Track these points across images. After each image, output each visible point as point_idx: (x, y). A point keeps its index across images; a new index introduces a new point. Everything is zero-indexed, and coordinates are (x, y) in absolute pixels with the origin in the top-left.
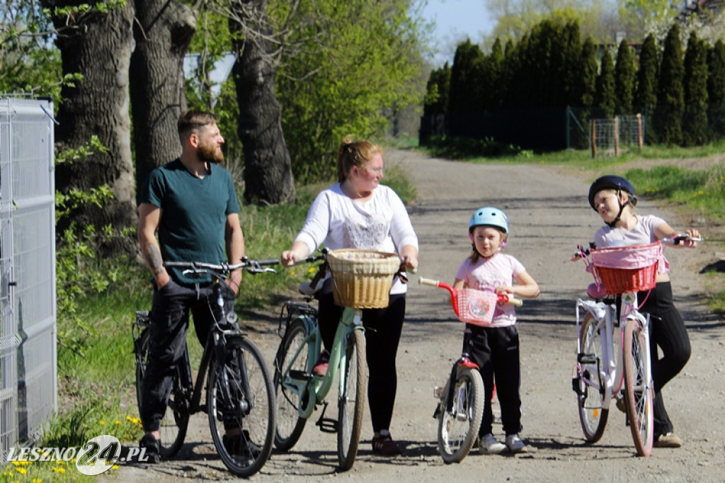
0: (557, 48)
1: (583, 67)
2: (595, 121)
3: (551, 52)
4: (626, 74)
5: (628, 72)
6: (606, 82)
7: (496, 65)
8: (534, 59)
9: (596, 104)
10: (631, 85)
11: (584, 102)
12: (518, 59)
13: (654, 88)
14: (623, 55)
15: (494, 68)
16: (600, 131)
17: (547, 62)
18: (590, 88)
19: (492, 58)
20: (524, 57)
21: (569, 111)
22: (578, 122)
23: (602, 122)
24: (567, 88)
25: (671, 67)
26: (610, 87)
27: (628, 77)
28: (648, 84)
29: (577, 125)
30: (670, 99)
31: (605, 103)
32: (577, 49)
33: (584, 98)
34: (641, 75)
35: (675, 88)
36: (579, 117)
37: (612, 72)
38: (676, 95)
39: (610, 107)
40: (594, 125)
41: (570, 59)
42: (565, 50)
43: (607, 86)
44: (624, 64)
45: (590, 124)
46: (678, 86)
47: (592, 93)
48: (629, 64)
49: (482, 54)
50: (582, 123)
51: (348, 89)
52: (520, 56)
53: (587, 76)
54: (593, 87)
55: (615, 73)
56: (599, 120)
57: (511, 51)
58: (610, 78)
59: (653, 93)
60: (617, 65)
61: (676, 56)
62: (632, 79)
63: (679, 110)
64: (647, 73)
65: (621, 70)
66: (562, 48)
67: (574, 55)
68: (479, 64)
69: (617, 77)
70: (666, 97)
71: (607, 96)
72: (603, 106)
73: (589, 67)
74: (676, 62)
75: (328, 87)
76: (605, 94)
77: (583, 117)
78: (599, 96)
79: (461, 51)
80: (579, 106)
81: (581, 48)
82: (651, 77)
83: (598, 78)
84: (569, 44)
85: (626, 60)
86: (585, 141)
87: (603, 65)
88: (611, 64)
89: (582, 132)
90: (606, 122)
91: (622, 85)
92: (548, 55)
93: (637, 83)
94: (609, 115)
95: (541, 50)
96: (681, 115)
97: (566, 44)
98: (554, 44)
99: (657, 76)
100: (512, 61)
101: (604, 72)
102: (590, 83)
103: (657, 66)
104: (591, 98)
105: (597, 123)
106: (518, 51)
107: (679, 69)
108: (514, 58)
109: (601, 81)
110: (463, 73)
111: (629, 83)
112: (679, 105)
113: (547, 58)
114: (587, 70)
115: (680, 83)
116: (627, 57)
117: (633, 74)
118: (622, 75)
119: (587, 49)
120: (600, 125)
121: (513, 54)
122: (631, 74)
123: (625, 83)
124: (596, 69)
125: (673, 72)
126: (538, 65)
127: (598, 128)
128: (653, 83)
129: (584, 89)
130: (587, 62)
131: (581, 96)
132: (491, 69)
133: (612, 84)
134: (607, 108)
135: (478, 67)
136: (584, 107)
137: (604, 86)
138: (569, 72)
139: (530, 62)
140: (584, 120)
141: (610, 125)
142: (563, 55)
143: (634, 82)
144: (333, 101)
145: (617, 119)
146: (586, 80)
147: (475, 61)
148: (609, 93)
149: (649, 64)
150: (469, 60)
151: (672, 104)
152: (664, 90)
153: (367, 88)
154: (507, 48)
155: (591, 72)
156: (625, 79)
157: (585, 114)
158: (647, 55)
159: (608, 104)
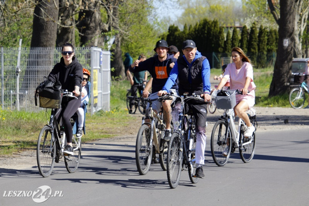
0: (209, 30)
1: (219, 38)
2: (223, 58)
3: (207, 31)
4: (235, 40)
5: (236, 40)
6: (228, 43)
7: (185, 35)
8: (200, 33)
9: (224, 52)
10: (238, 45)
11: (220, 51)
12: (194, 33)
13: (246, 46)
14: (235, 33)
15: (185, 36)
16: (225, 62)
17: (206, 35)
18: (222, 46)
19: (184, 32)
20: (196, 33)
21: (214, 54)
22: (217, 58)
23: (226, 59)
24: (213, 45)
25: (252, 38)
26: (229, 45)
27: (236, 41)
28: (244, 44)
29: (216, 60)
30: (252, 50)
31: (227, 51)
32: (217, 31)
33: (219, 49)
34: (241, 41)
35: (254, 46)
36: (217, 57)
37: (230, 39)
38: (254, 49)
39: (230, 53)
40: (223, 59)
41: (214, 34)
42: (213, 31)
43: (228, 45)
44: (235, 36)
45: (221, 59)
46: (255, 45)
47: (222, 47)
48: (237, 37)
49: (179, 30)
50: (218, 59)
51: (137, 45)
52: (195, 32)
53: (220, 41)
54: (223, 45)
55: (231, 40)
56: (224, 58)
57: (191, 29)
58: (230, 42)
59: (246, 48)
60: (232, 37)
61: (255, 34)
62: (238, 42)
63: (255, 55)
64: (244, 40)
65: (234, 38)
66: (211, 30)
67: (216, 32)
68: (178, 34)
69: (232, 41)
70: (251, 50)
71: (228, 49)
72: (226, 52)
73: (221, 37)
74: (255, 36)
75: (131, 45)
76: (227, 48)
77: (219, 57)
78: (225, 49)
79: (171, 28)
80: (217, 52)
81: (219, 30)
82: (245, 42)
83: (225, 42)
84: (214, 28)
85: (236, 35)
86: (219, 66)
87: (227, 37)
88: (230, 37)
89: (218, 62)
90: (227, 59)
91: (234, 44)
92: (206, 32)
93: (240, 44)
94: (229, 56)
95: (203, 30)
96: (257, 56)
97: (213, 28)
98: (208, 28)
99: (247, 41)
100: (192, 34)
101: (227, 39)
102: (222, 44)
103: (247, 38)
104: (222, 49)
105: (224, 59)
106: (194, 30)
107: (256, 39)
108: (193, 33)
109: (226, 42)
110: (171, 37)
111: (236, 44)
112: (256, 53)
113: (206, 33)
114: (221, 38)
115: (256, 44)
116: (236, 34)
117: (238, 40)
118: (234, 41)
119: (221, 31)
120: (225, 60)
121: (192, 31)
122: (237, 41)
123: (235, 44)
124: (224, 38)
125: (253, 40)
126: (202, 36)
127: (224, 61)
128: (246, 44)
129: (219, 46)
130: (221, 35)
131: (218, 48)
132: (183, 37)
133: (230, 44)
134: (228, 53)
135: (177, 35)
136: (219, 52)
137: (227, 45)
138: (214, 39)
139: (199, 35)
140: (219, 58)
141: (229, 59)
142: (212, 33)
143: (239, 44)
144: (133, 49)
145: (231, 58)
146: (220, 42)
147: (177, 33)
148: (229, 47)
149: (245, 37)
150: (174, 32)
151: (253, 52)
152: (250, 47)
153: (144, 45)
154: (190, 28)
155: (222, 39)
156: (235, 42)
157: (220, 55)
158: (244, 34)
159: (228, 52)
